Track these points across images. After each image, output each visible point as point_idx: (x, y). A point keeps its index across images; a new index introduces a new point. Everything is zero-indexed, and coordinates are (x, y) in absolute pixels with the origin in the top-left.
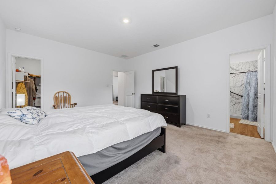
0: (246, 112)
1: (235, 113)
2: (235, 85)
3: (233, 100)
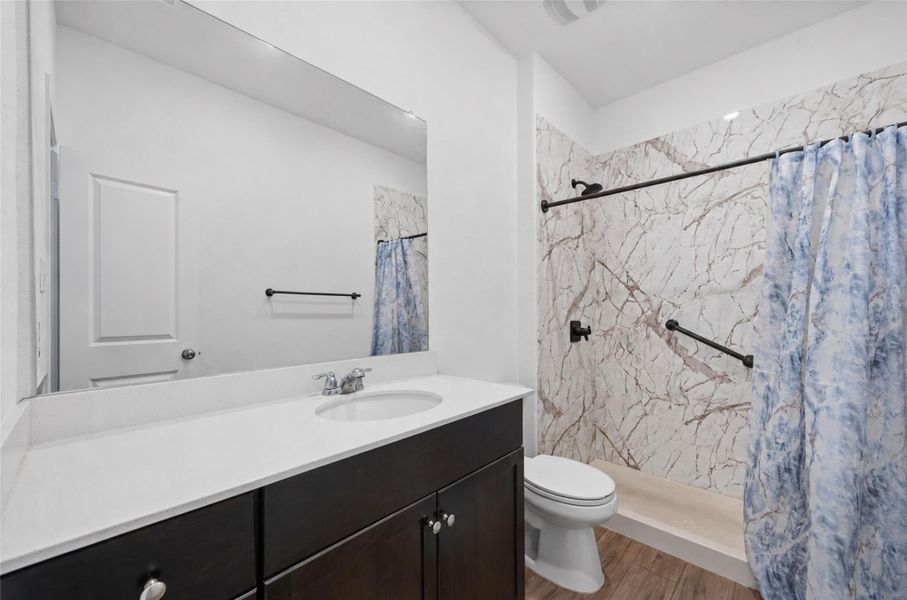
0: (782, 523)
1: (704, 481)
2: (705, 277)
3: (690, 384)
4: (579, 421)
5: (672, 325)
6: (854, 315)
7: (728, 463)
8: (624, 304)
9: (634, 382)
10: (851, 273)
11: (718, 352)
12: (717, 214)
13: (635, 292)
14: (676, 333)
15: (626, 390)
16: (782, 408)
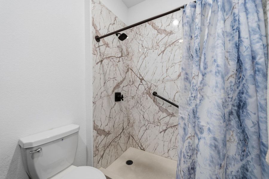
1: (166, 155)
2: (165, 75)
3: (161, 117)
4: (121, 134)
5: (155, 94)
6: (217, 87)
7: (174, 148)
8: (139, 86)
9: (142, 117)
10: (216, 64)
11: (170, 104)
12: (169, 49)
13: (143, 81)
14: (156, 97)
15: (140, 120)
16: (189, 137)
